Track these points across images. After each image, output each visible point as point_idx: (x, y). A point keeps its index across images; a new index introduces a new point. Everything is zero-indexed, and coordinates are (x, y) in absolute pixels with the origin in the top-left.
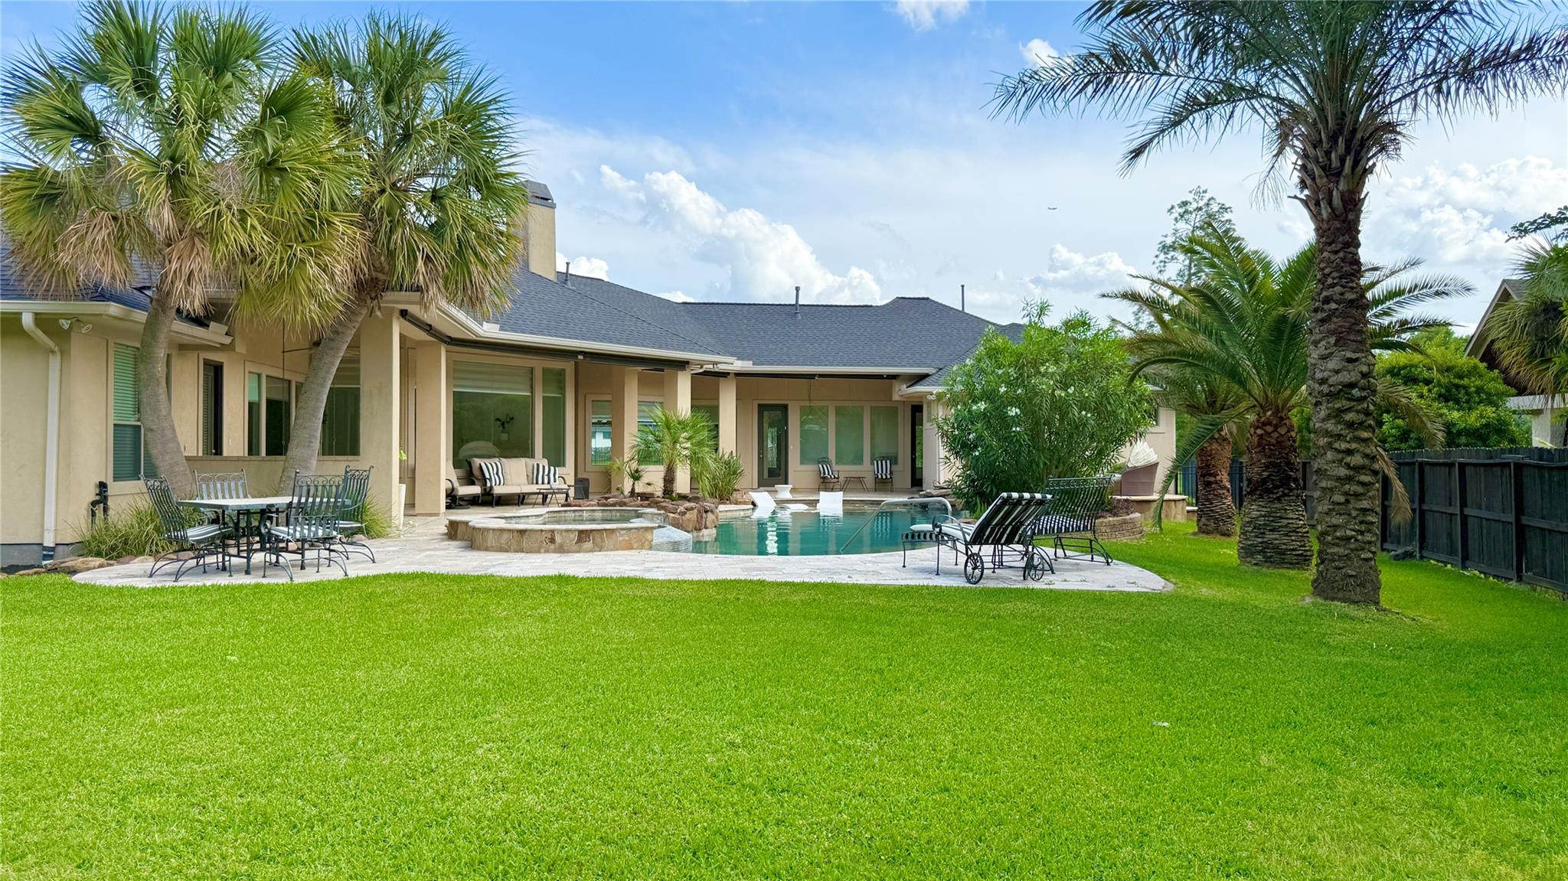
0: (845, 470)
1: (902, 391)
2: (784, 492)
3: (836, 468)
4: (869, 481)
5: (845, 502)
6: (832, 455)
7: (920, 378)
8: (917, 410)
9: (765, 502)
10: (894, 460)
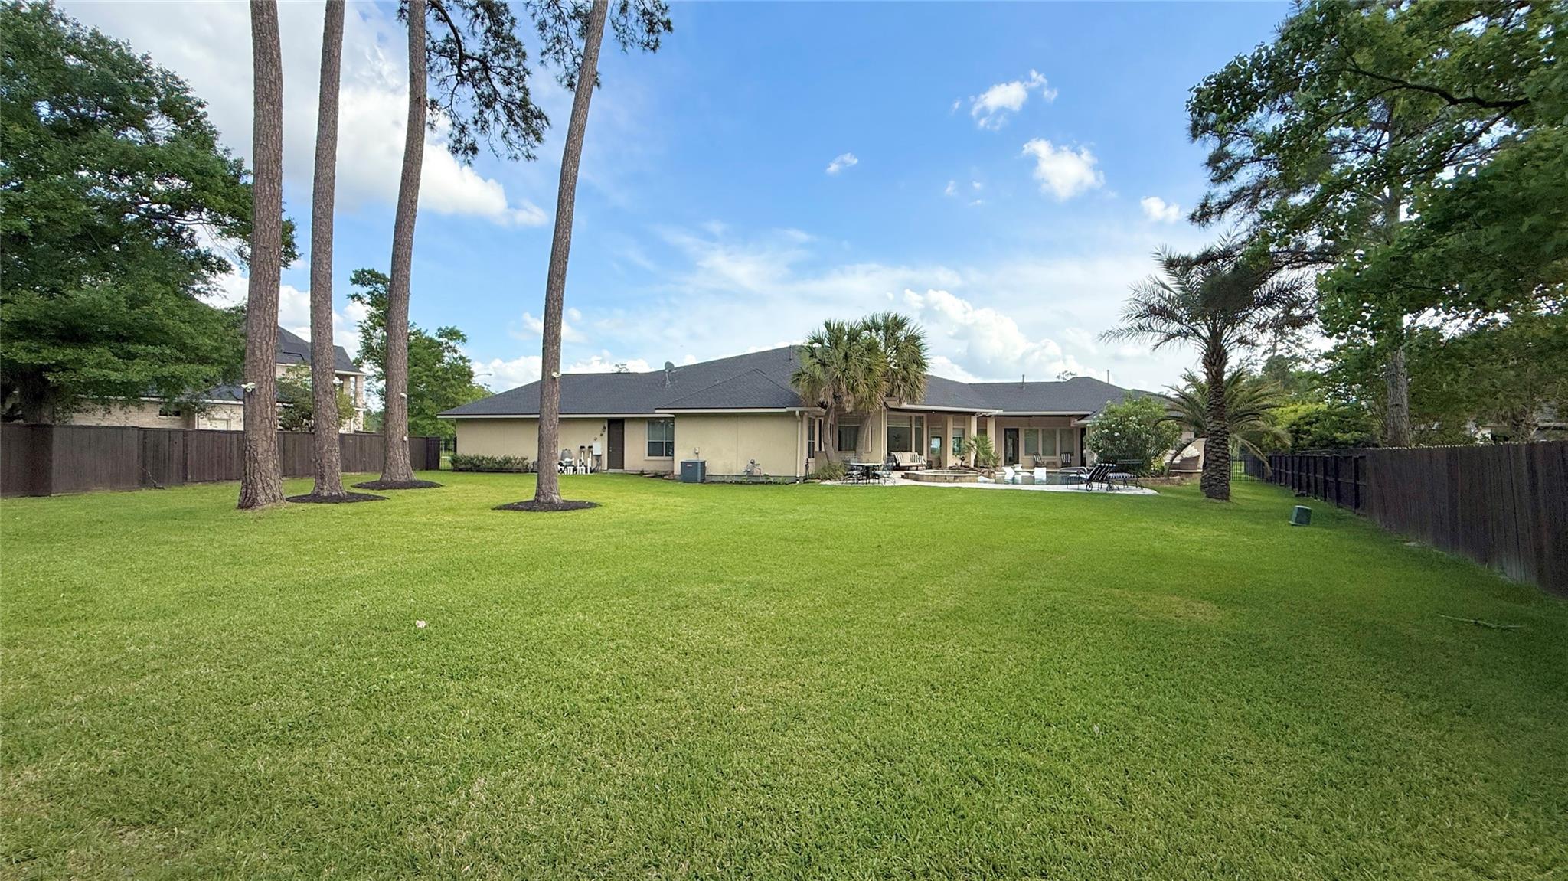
0: (1047, 459)
1: (1075, 422)
2: (1018, 467)
3: (1043, 457)
4: (1059, 464)
5: (1047, 473)
6: (1041, 452)
7: (1083, 417)
8: (1083, 431)
9: (1009, 472)
10: (1072, 455)
